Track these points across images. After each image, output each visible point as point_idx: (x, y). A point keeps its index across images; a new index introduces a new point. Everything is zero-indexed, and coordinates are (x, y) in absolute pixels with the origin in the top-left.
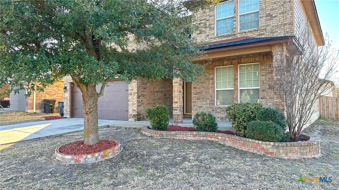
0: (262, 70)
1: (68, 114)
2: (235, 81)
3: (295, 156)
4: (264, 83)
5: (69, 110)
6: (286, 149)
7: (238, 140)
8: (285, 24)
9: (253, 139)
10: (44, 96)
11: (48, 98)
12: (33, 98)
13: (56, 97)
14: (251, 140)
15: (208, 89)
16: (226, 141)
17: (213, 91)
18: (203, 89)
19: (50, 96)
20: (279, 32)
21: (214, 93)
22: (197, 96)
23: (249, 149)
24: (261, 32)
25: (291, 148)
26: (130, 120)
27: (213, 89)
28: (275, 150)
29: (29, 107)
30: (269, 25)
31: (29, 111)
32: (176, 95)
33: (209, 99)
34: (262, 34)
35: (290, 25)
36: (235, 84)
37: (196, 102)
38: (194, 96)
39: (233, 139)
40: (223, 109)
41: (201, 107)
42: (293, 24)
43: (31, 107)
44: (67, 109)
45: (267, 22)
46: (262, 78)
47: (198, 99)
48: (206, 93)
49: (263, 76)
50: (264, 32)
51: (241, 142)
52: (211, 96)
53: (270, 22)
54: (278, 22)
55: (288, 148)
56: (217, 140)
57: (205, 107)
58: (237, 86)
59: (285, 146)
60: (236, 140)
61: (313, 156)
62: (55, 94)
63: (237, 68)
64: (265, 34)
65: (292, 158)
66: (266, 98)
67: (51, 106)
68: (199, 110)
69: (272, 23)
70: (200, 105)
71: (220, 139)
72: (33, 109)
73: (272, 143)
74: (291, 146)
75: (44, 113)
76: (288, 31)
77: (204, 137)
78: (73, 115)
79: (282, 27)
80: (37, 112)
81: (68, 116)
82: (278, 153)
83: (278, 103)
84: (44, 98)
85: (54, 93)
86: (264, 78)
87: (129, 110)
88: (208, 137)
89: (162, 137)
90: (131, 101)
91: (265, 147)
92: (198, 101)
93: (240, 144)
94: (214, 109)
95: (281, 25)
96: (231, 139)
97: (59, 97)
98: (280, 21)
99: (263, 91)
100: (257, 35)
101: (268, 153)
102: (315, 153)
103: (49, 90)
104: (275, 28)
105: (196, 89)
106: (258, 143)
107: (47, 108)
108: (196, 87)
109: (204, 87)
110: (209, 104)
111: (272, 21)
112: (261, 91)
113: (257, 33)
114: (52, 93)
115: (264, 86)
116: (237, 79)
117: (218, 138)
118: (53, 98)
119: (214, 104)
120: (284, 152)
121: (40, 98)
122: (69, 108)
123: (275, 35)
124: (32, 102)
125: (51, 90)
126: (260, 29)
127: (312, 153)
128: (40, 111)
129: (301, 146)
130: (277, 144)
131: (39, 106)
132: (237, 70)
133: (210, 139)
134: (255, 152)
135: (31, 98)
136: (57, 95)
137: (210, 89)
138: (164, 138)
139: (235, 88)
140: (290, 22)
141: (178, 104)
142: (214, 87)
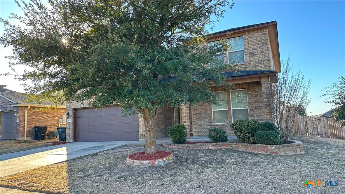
0: (249, 95)
1: (71, 139)
2: (228, 103)
3: (290, 153)
4: (251, 104)
5: (72, 135)
6: (284, 149)
7: (249, 146)
8: (264, 60)
9: (260, 144)
10: (34, 123)
11: (38, 124)
12: (24, 125)
13: (45, 124)
14: (259, 145)
15: (206, 110)
16: (239, 148)
17: (210, 111)
18: (201, 110)
19: (40, 123)
20: (260, 66)
21: (212, 113)
22: (197, 116)
23: (259, 152)
24: (247, 66)
25: (287, 148)
26: (140, 140)
27: (210, 110)
28: (277, 150)
29: (20, 135)
30: (252, 61)
31: (20, 139)
32: (185, 116)
33: (207, 118)
34: (247, 67)
35: (268, 61)
36: (228, 106)
37: (196, 121)
38: (194, 116)
39: (245, 146)
40: (220, 126)
41: (201, 125)
42: (270, 60)
43: (22, 135)
44: (69, 134)
45: (250, 58)
46: (250, 101)
47: (198, 119)
48: (205, 113)
49: (250, 99)
50: (249, 66)
51: (251, 147)
52: (209, 116)
53: (253, 59)
54: (259, 58)
55: (285, 148)
56: (232, 148)
57: (204, 125)
58: (230, 107)
59: (283, 147)
60: (248, 146)
61: (300, 153)
62: (45, 121)
63: (229, 93)
64: (249, 67)
65: (288, 154)
66: (254, 116)
67: (43, 133)
68: (199, 128)
69: (254, 59)
70: (200, 124)
71: (234, 147)
72: (24, 137)
73: (275, 146)
74: (287, 146)
75: (35, 140)
76: (267, 66)
77: (221, 146)
78: (76, 139)
79: (262, 62)
80: (28, 140)
81: (71, 141)
82: (279, 152)
83: (268, 119)
84: (34, 125)
85: (43, 120)
86: (251, 101)
87: (140, 131)
88: (224, 146)
89: (189, 149)
90: (141, 123)
91: (270, 148)
92: (198, 121)
93: (251, 149)
94: (213, 126)
95: (261, 61)
96: (243, 146)
97: (48, 124)
98: (260, 58)
99: (251, 110)
100: (243, 68)
101: (272, 153)
102: (301, 151)
103: (38, 117)
104: (257, 63)
105: (195, 111)
106: (265, 146)
107: (39, 135)
108: (195, 108)
109: (203, 109)
110: (208, 123)
111: (254, 58)
112: (249, 110)
113: (244, 67)
114: (42, 120)
115: (252, 107)
116: (230, 102)
117: (232, 146)
118: (42, 125)
119: (212, 122)
120: (283, 150)
121: (31, 125)
122: (72, 133)
123: (257, 69)
124: (23, 130)
125: (41, 117)
126: (246, 63)
127: (300, 151)
128: (30, 138)
129: (293, 146)
130: (278, 146)
131: (29, 134)
132: (230, 95)
133: (225, 147)
134: (263, 153)
135: (22, 125)
136: (46, 122)
137: (208, 110)
138: (191, 149)
139: (228, 109)
140: (268, 58)
141: (187, 123)
142: (211, 108)
